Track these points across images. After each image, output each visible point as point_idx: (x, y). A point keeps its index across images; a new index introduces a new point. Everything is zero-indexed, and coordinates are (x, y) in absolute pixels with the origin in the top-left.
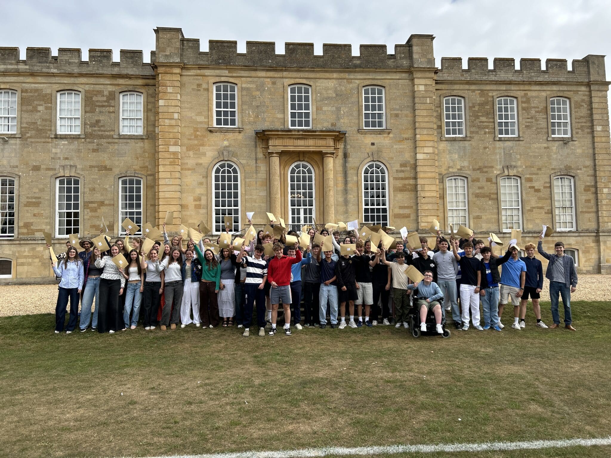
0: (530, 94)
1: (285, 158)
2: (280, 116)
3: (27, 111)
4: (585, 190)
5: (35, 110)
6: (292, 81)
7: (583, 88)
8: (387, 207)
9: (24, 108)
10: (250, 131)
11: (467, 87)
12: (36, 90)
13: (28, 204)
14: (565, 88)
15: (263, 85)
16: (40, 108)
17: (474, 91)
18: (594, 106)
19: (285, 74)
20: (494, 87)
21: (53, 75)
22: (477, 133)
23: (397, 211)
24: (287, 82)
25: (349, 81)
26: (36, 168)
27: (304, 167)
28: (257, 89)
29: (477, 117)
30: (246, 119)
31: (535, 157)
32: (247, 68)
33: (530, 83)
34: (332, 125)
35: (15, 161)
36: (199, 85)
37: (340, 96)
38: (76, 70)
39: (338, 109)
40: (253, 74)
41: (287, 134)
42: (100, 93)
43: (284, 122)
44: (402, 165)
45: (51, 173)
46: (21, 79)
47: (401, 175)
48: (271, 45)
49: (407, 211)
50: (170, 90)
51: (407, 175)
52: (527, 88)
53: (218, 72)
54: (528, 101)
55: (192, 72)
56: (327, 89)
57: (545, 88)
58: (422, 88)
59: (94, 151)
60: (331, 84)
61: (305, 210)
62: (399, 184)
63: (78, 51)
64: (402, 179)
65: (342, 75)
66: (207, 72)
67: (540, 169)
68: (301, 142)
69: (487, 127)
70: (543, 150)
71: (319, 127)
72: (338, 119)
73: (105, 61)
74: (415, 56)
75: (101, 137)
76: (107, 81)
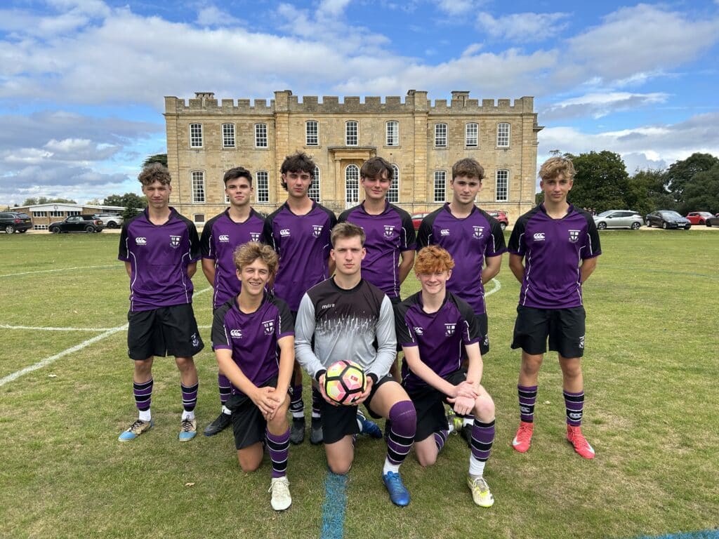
0: (486, 121)
1: (343, 163)
2: (342, 139)
3: (207, 135)
4: (515, 178)
5: (212, 135)
6: (348, 119)
7: (519, 117)
8: (398, 189)
9: (206, 133)
10: (325, 147)
11: (449, 117)
12: (211, 124)
13: (211, 186)
14: (508, 117)
15: (332, 122)
16: (214, 133)
17: (452, 120)
18: (524, 128)
19: (344, 115)
20: (465, 118)
21: (220, 115)
22: (454, 145)
23: (403, 191)
24: (345, 120)
25: (379, 119)
26: (214, 167)
27: (354, 167)
28: (329, 124)
29: (454, 135)
30: (323, 141)
31: (487, 159)
32: (323, 113)
33: (486, 115)
34: (370, 144)
35: (203, 163)
36: (298, 123)
37: (374, 128)
38: (232, 112)
39: (372, 135)
40: (327, 116)
41: (344, 149)
42: (244, 124)
43: (343, 142)
44: (407, 166)
45: (221, 169)
46: (204, 117)
47: (406, 171)
48: (336, 99)
49: (409, 191)
50: (283, 126)
51: (410, 171)
52: (484, 117)
53: (307, 115)
54: (485, 125)
55: (294, 116)
56: (367, 123)
57: (495, 117)
58: (419, 122)
59: (243, 157)
60: (369, 120)
61: (354, 191)
62: (405, 176)
63: (232, 101)
64: (406, 173)
65: (375, 116)
66: (303, 115)
67: (489, 166)
68: (352, 154)
69: (459, 141)
70: (491, 155)
71: (362, 145)
72: (372, 140)
73: (246, 106)
74: (416, 104)
75: (245, 149)
76: (248, 118)
